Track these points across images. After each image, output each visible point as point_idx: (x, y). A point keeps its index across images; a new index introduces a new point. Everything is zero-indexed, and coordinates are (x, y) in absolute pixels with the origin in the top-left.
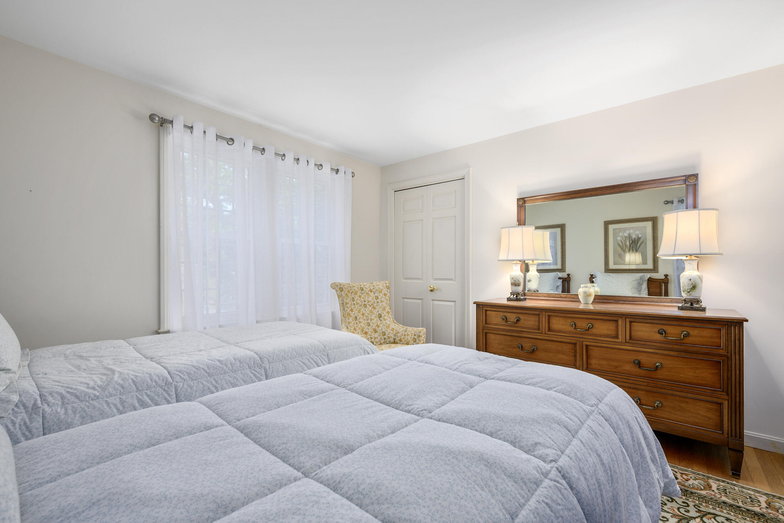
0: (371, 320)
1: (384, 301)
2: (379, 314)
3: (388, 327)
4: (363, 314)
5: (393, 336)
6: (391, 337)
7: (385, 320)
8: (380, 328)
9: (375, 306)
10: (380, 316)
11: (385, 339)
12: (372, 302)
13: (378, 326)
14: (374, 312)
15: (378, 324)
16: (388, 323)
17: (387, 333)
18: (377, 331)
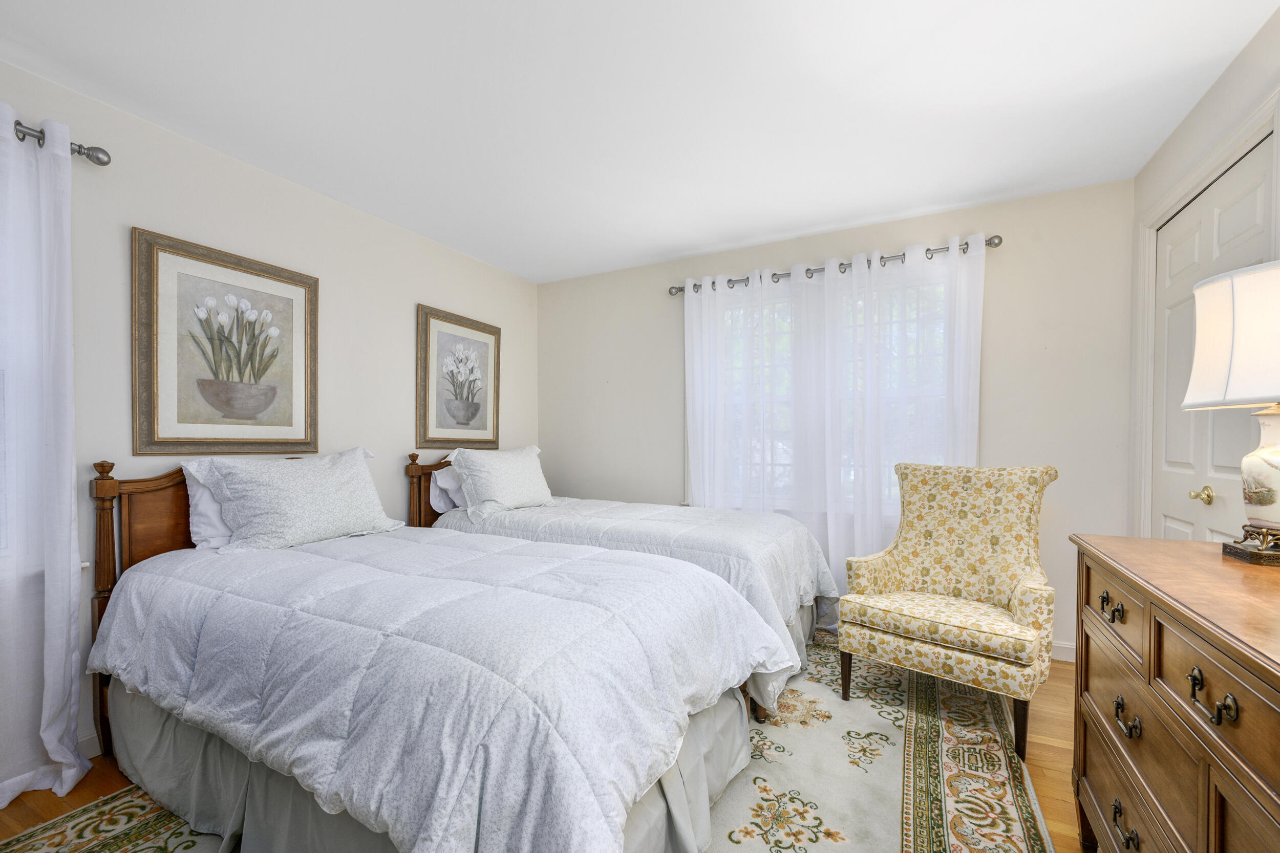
0: (971, 545)
1: (1012, 511)
2: (993, 537)
3: (1005, 569)
4: (951, 531)
5: (1008, 592)
6: (1004, 592)
7: (1004, 552)
8: (986, 567)
9: (988, 518)
10: (995, 542)
11: (991, 592)
12: (984, 508)
13: (982, 561)
14: (982, 530)
15: (982, 558)
16: (1009, 561)
17: (997, 581)
18: (979, 572)
